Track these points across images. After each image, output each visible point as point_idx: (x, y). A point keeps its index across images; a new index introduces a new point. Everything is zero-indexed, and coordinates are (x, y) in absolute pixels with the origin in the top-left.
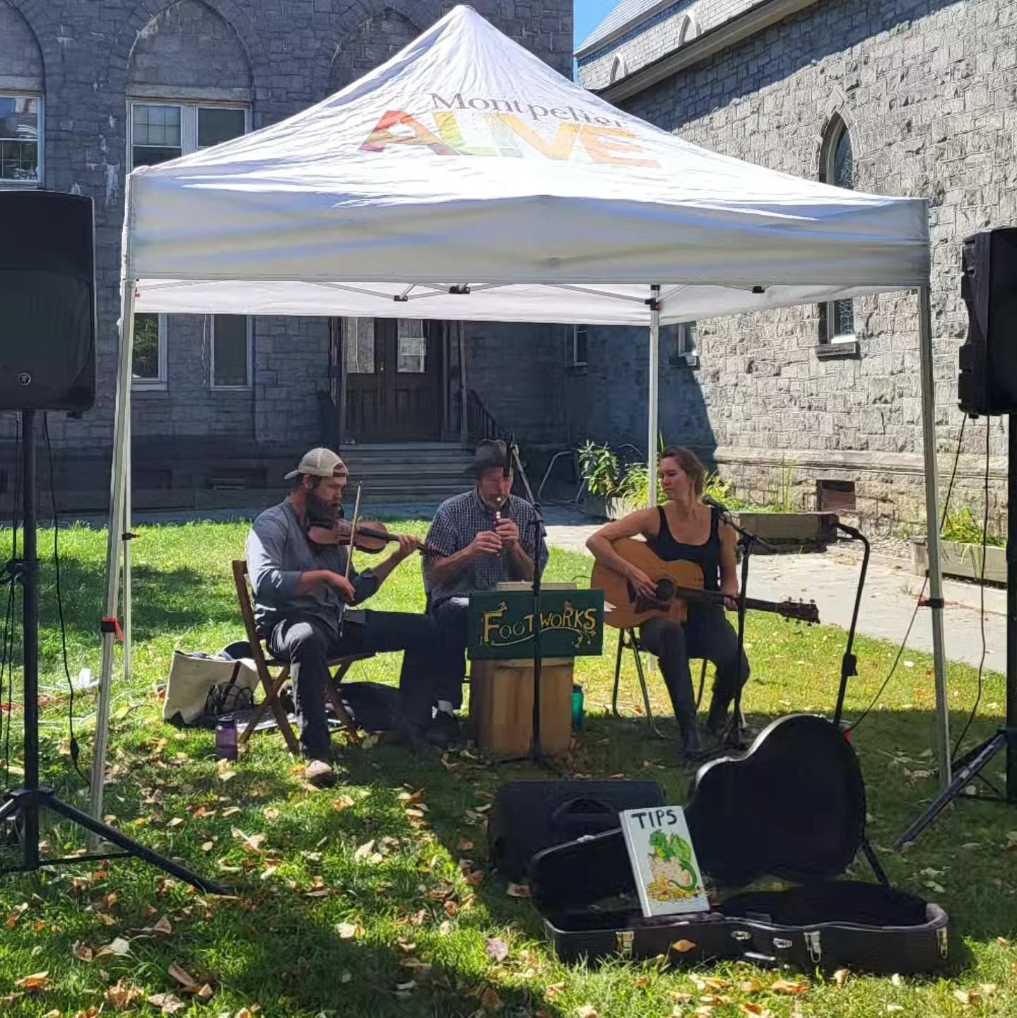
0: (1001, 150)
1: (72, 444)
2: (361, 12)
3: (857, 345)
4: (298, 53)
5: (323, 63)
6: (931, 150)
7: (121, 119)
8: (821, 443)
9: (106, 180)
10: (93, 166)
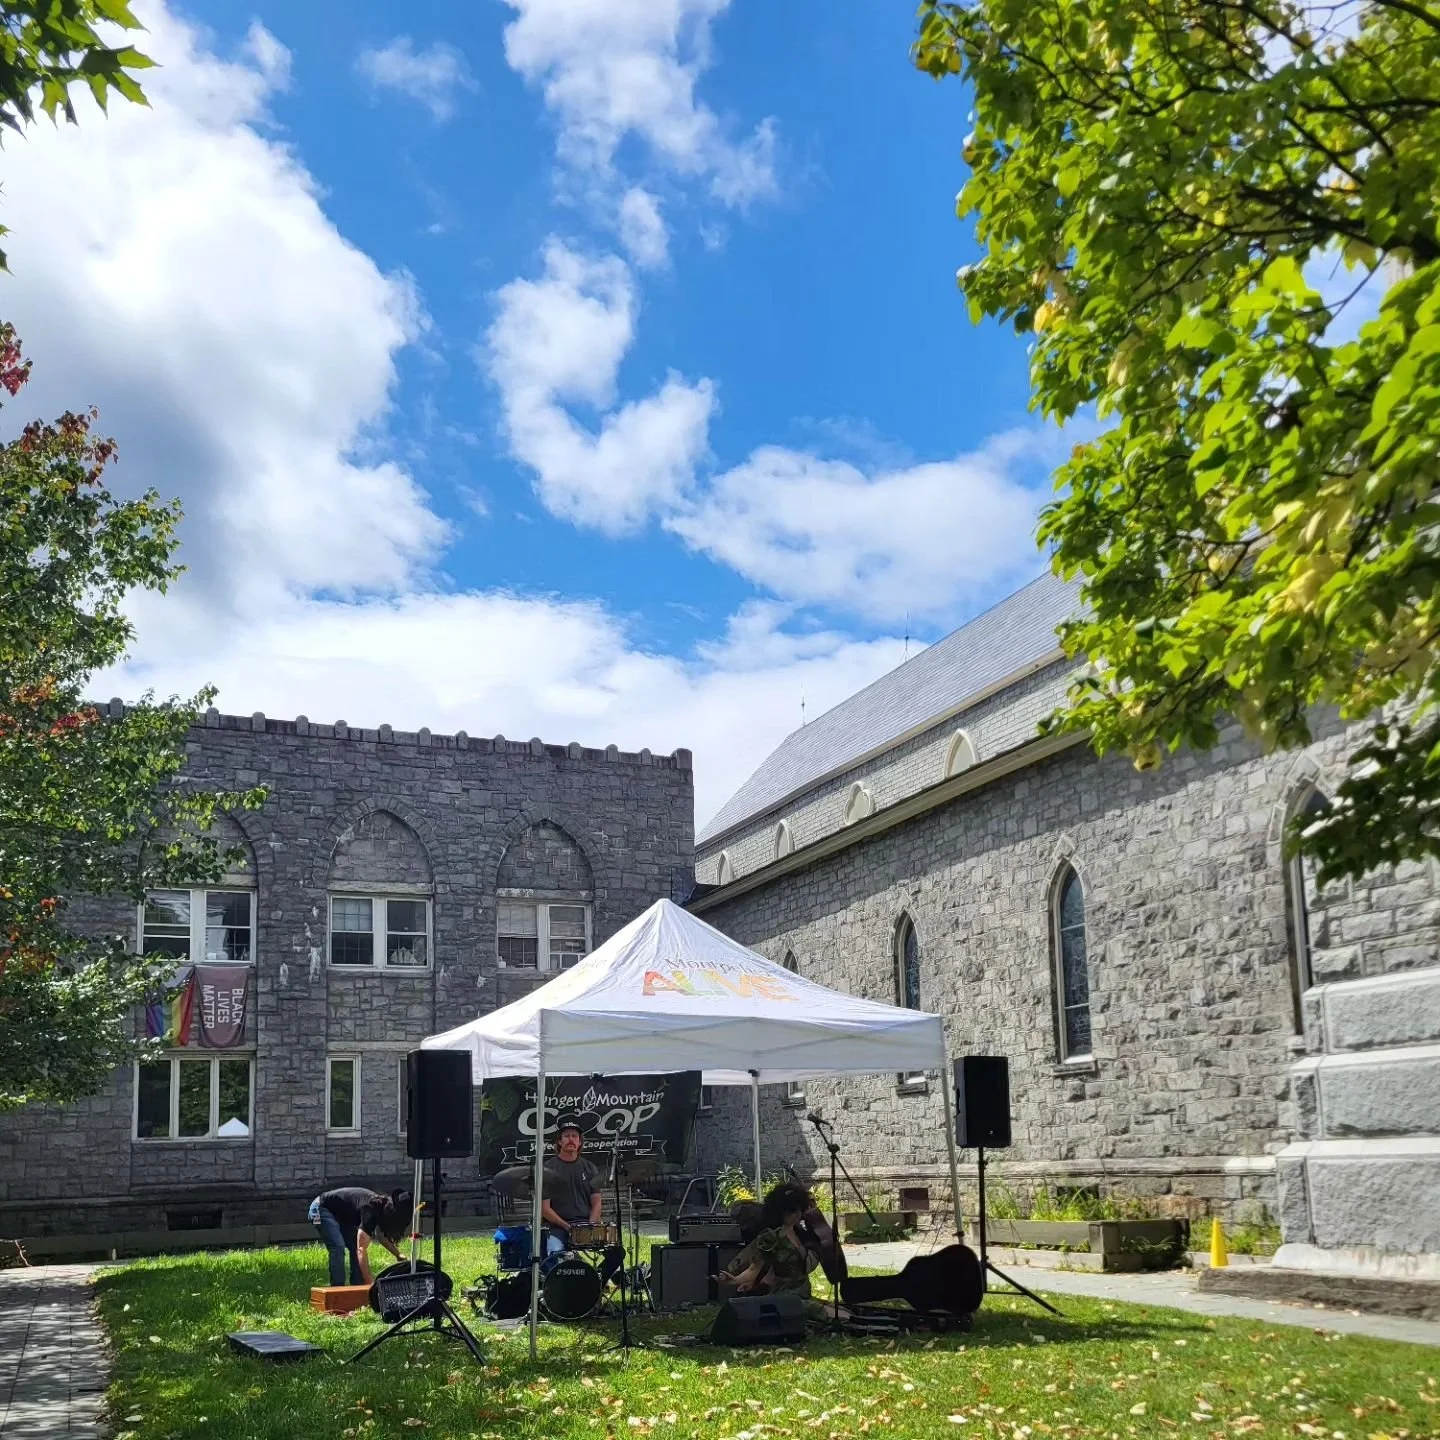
0: (1021, 941)
1: (279, 1185)
2: (523, 822)
3: (926, 1084)
4: (471, 855)
5: (492, 863)
6: (973, 941)
7: (323, 910)
8: (902, 1160)
9: (310, 960)
10: (299, 949)
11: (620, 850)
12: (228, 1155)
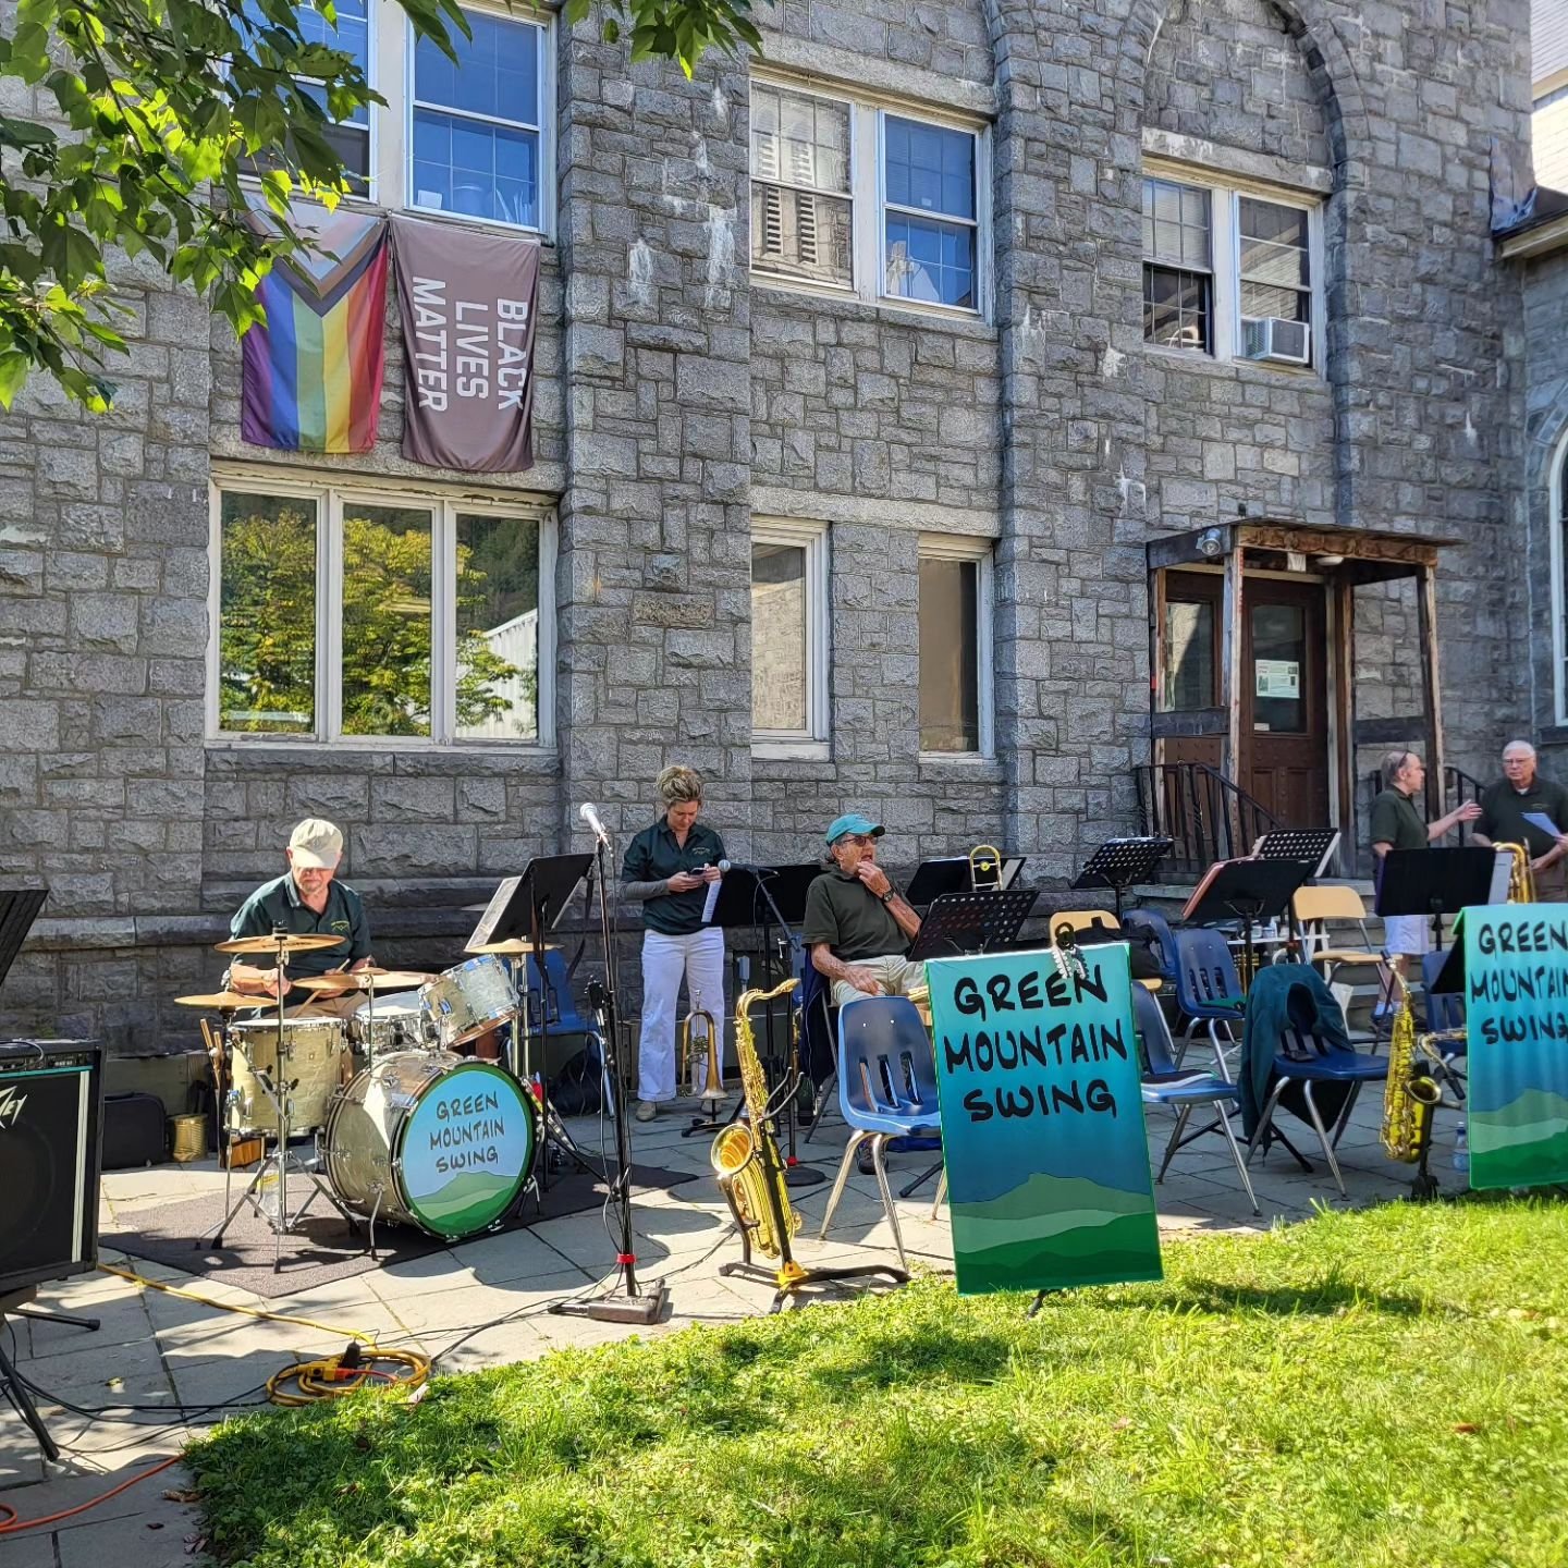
5: (1135, 51)
7: (739, 99)
9: (706, 240)
10: (678, 203)
11: (1393, 72)
12: (492, 796)
